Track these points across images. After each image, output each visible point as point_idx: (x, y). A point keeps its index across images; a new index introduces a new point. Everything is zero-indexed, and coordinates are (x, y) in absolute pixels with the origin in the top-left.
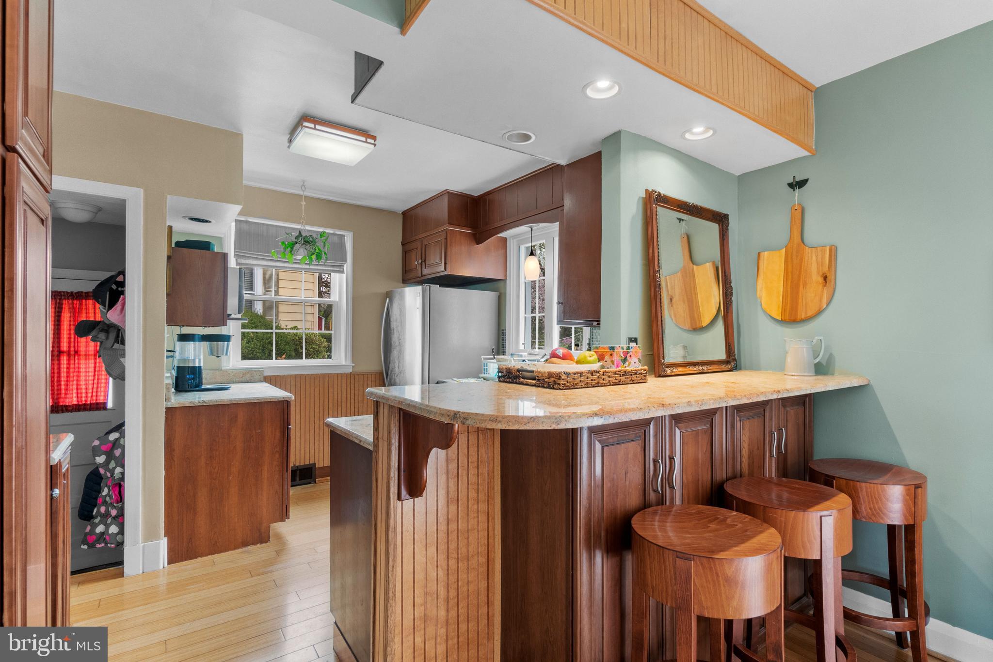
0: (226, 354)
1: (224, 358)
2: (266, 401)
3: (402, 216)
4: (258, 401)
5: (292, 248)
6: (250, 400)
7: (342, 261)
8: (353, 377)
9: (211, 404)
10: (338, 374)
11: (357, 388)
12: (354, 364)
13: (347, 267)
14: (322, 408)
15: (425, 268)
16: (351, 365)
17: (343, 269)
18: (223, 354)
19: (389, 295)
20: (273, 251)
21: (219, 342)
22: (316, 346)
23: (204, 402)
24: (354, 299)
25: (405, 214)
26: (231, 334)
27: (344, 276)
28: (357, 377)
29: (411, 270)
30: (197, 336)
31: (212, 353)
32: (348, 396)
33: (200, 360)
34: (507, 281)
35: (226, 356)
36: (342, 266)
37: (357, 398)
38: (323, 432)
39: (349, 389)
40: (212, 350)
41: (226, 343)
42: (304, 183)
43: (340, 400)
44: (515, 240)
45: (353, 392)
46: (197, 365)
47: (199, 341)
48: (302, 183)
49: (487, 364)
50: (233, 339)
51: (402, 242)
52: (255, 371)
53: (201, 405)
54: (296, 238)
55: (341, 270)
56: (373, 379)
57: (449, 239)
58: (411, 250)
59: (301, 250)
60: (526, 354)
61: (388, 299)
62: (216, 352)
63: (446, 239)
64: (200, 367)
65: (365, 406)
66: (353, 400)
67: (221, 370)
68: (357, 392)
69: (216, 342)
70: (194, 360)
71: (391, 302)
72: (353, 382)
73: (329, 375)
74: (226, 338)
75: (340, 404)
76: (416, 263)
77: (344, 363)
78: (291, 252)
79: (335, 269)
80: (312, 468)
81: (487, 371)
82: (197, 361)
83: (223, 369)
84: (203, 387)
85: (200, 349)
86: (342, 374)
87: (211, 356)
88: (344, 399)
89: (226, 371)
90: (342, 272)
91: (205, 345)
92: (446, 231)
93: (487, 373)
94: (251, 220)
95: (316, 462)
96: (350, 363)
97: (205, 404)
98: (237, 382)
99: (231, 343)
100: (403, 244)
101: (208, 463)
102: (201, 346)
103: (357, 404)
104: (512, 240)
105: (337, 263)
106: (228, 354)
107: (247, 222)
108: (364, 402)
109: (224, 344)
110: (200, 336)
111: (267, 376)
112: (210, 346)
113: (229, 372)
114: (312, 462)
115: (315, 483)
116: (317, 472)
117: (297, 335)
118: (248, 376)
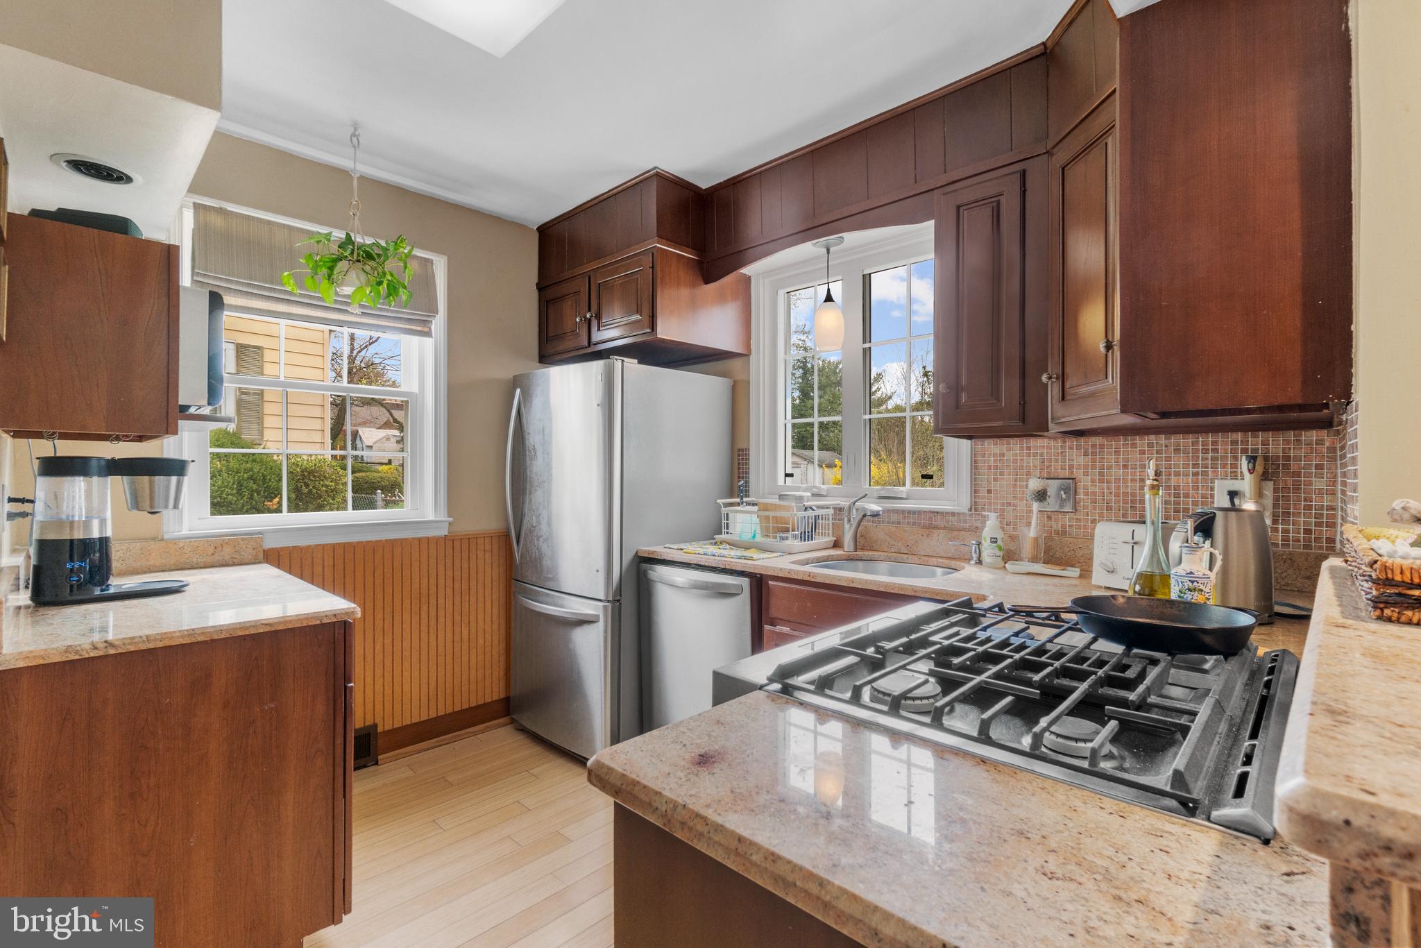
0: (176, 506)
1: (168, 514)
2: (290, 627)
3: (537, 235)
4: (268, 629)
5: (331, 269)
6: (247, 628)
7: (430, 312)
8: (449, 544)
9: (132, 648)
10: (419, 540)
11: (457, 565)
12: (451, 519)
13: (439, 323)
14: (388, 610)
15: (599, 330)
16: (446, 521)
17: (430, 329)
18: (166, 507)
19: (519, 382)
20: (286, 274)
21: (157, 478)
22: (331, 482)
23: (109, 644)
24: (450, 388)
25: (545, 231)
26: (185, 457)
27: (428, 342)
28: (457, 544)
29: (560, 337)
30: (94, 463)
31: (136, 504)
32: (441, 581)
33: (103, 522)
34: (752, 358)
35: (176, 511)
36: (426, 323)
37: (457, 585)
38: (391, 658)
39: (441, 568)
40: (136, 497)
41: (174, 479)
42: (356, 129)
43: (424, 591)
44: (766, 281)
45: (450, 573)
46: (96, 534)
47: (100, 475)
48: (352, 130)
49: (727, 514)
50: (191, 469)
51: (537, 285)
52: (243, 540)
53: (101, 653)
54: (342, 246)
55: (426, 329)
56: (488, 547)
57: (658, 268)
58: (561, 298)
59: (353, 275)
60: (809, 494)
61: (518, 391)
62: (148, 503)
63: (653, 267)
64: (104, 542)
65: (473, 599)
66: (449, 591)
67: (162, 540)
68: (457, 573)
69: (146, 479)
70: (87, 524)
71: (526, 395)
72: (449, 551)
73: (402, 542)
74: (175, 468)
75: (424, 600)
76: (578, 320)
77: (431, 517)
78: (329, 276)
79: (414, 328)
80: (369, 734)
81: (727, 529)
82: (95, 524)
83: (166, 537)
84: (112, 591)
85: (106, 494)
86: (428, 538)
87: (135, 512)
88: (433, 588)
89: (174, 541)
90: (428, 334)
91: (116, 486)
92: (653, 252)
93: (727, 533)
94: (231, 207)
95: (379, 721)
96: (443, 516)
97: (112, 651)
98: (202, 565)
99: (186, 479)
100: (541, 288)
101: (124, 811)
102: (106, 488)
103: (458, 598)
104: (761, 281)
105: (418, 314)
106: (180, 507)
107: (221, 211)
108: (471, 592)
109: (169, 481)
110: (103, 463)
111: (269, 550)
112: (130, 487)
113: (181, 545)
114: (369, 722)
115: (377, 763)
116: (380, 742)
117: (298, 465)
118: (227, 550)
